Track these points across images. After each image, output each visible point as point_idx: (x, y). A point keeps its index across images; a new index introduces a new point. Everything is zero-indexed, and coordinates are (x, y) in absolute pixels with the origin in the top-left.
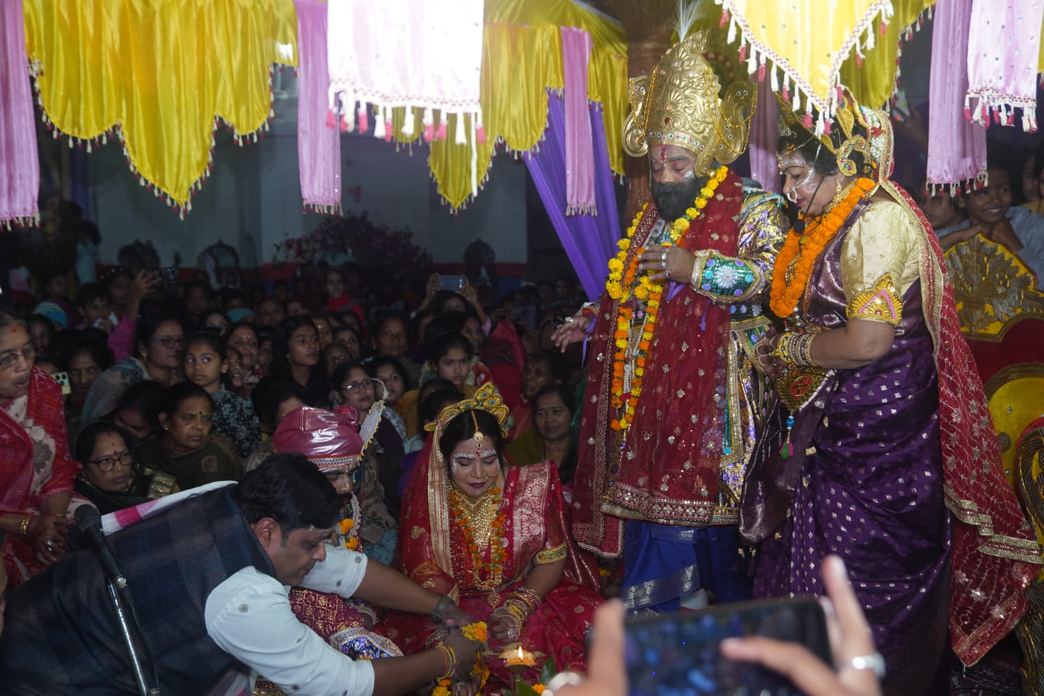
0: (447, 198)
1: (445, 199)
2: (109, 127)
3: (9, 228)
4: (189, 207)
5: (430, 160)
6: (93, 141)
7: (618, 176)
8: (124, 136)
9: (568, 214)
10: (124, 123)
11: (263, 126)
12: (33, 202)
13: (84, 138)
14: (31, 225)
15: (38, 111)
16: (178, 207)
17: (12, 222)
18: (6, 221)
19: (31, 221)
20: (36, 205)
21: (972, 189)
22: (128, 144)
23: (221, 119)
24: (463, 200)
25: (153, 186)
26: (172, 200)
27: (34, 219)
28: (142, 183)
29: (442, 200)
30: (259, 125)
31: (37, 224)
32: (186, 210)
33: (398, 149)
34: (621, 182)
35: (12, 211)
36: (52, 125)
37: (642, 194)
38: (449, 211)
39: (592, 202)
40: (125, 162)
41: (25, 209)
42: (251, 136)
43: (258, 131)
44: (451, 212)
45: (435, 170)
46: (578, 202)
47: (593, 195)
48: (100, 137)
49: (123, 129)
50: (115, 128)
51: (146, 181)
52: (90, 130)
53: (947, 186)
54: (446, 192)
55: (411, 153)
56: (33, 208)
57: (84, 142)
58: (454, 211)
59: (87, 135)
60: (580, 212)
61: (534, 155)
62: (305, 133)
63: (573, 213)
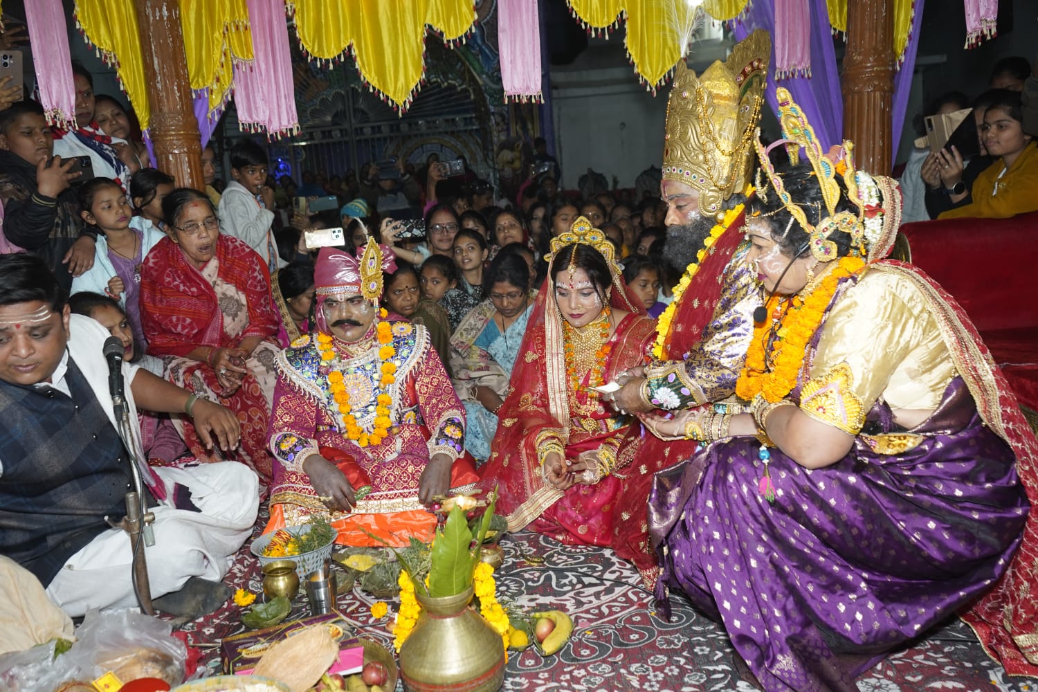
0: (645, 77)
1: (642, 78)
2: (344, 46)
3: (279, 138)
4: (408, 106)
5: (627, 41)
6: (334, 60)
7: (841, 33)
8: (355, 52)
9: (777, 78)
10: (354, 41)
11: (471, 29)
12: (293, 116)
13: (327, 56)
15: (294, 41)
16: (398, 107)
22: (358, 59)
23: (430, 27)
24: (662, 76)
25: (379, 91)
26: (392, 101)
27: (296, 129)
28: (371, 90)
29: (640, 79)
30: (466, 28)
31: (295, 132)
32: (404, 109)
33: (593, 35)
34: (844, 39)
36: (307, 52)
38: (646, 89)
39: (806, 63)
40: (357, 74)
41: (290, 124)
42: (460, 39)
43: (466, 35)
44: (649, 89)
45: (632, 51)
48: (339, 56)
49: (355, 47)
50: (350, 47)
51: (374, 88)
52: (332, 52)
54: (643, 71)
55: (607, 37)
57: (327, 61)
58: (651, 88)
59: (329, 54)
61: (739, 22)
62: (504, 30)
63: (783, 77)
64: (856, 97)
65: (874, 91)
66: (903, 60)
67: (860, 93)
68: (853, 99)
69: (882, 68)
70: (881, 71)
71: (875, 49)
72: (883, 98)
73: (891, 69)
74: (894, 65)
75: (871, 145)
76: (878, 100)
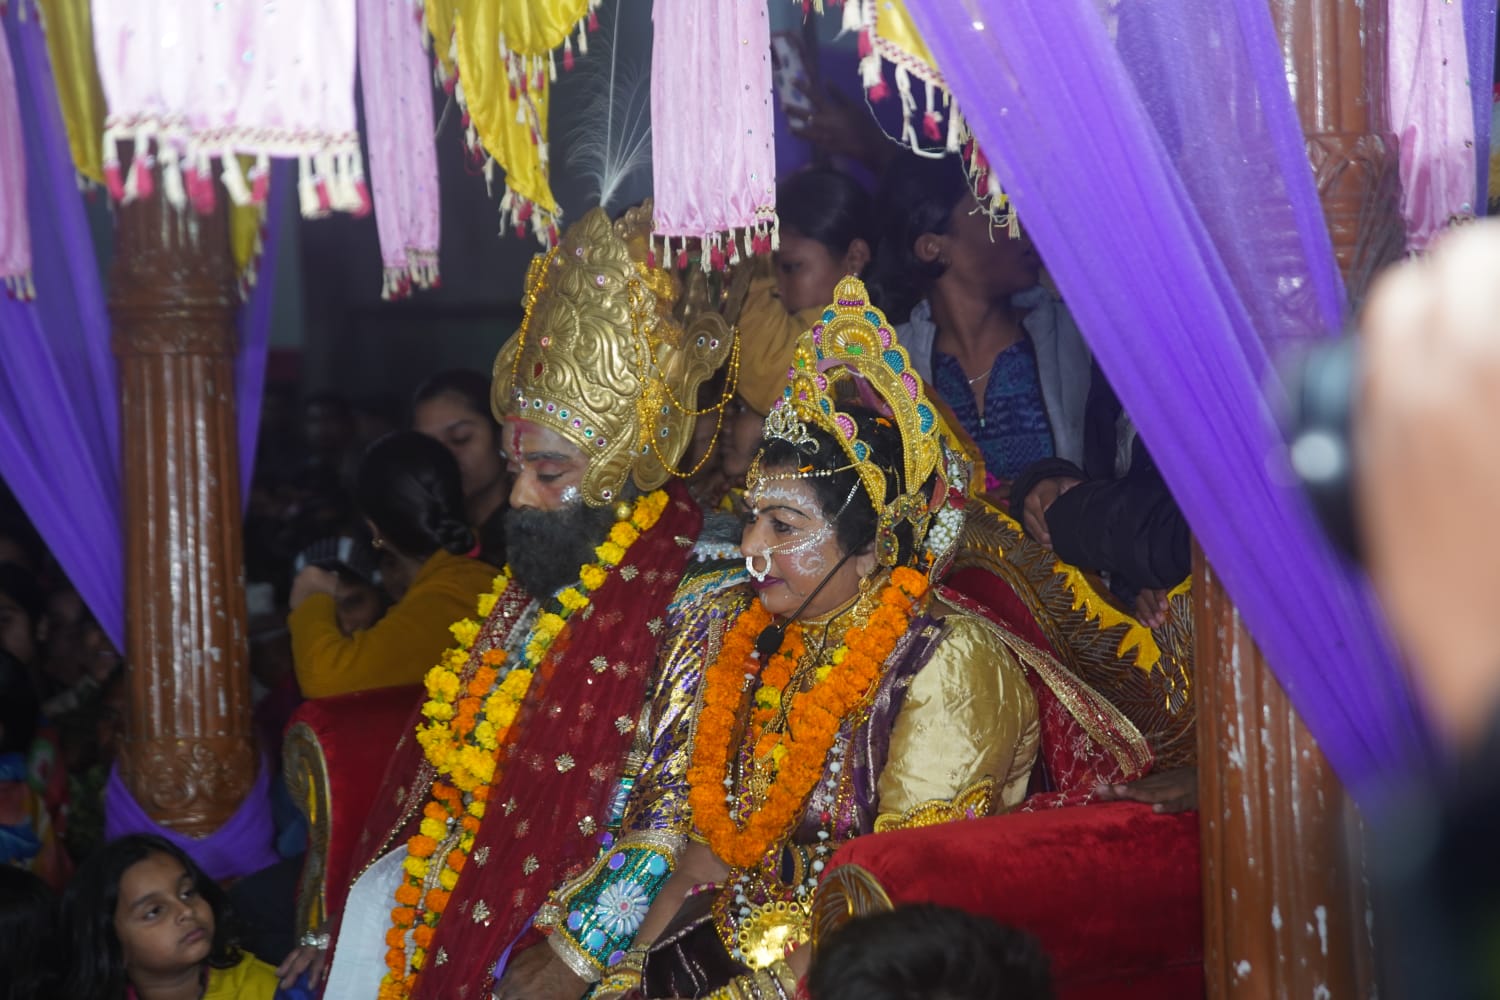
21: (742, 252)
53: (695, 244)
64: (146, 367)
65: (189, 355)
66: (253, 280)
67: (155, 357)
69: (204, 301)
70: (204, 308)
72: (210, 373)
73: (223, 301)
75: (189, 488)
76: (198, 375)
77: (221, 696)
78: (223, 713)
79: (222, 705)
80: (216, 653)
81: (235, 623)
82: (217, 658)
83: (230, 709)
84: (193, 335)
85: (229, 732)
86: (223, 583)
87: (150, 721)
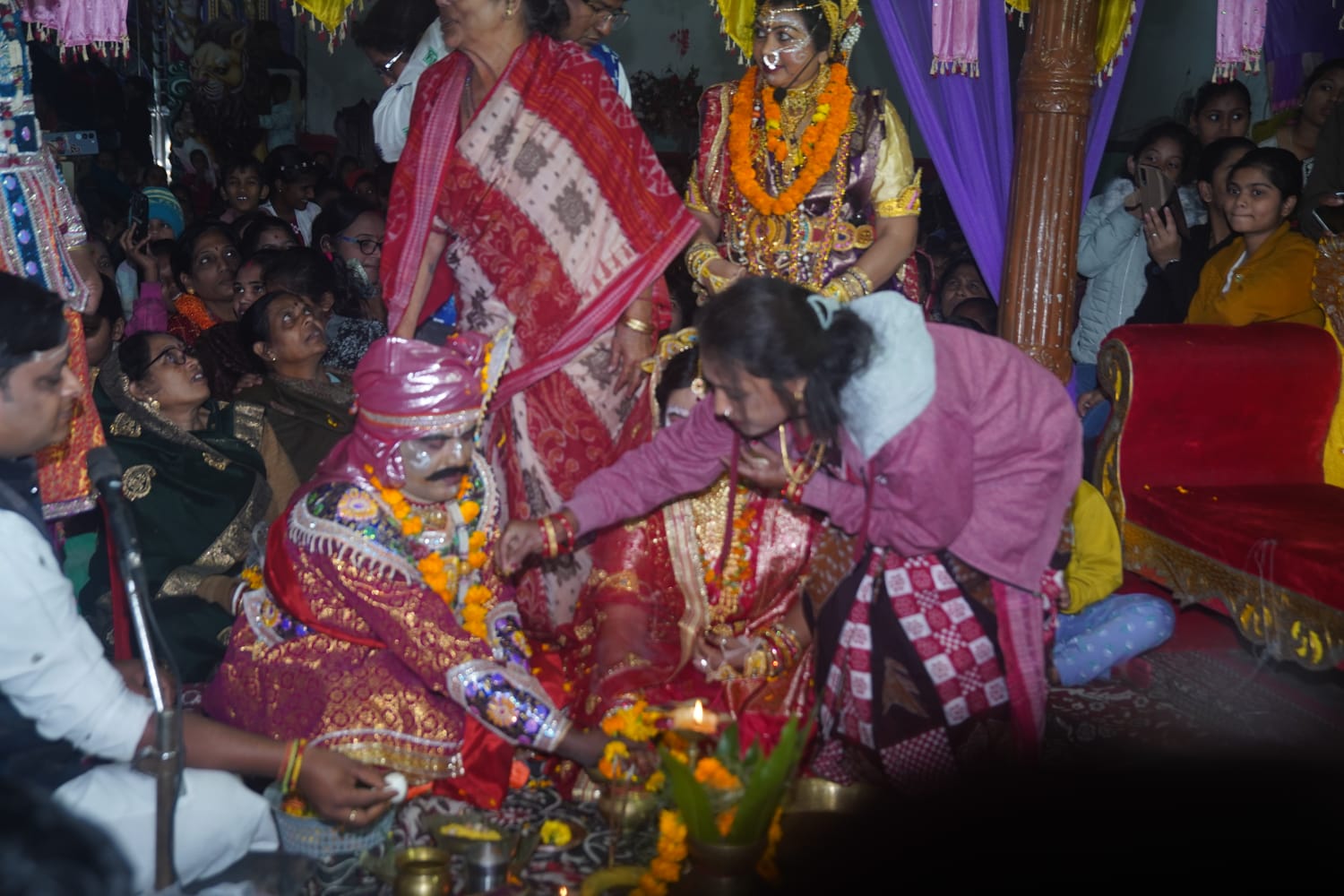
0: (736, 41)
1: (732, 41)
3: (86, 58)
4: (343, 36)
7: (1017, 13)
9: (932, 72)
12: (121, 20)
14: (117, 55)
16: (326, 33)
17: (89, 47)
18: (81, 47)
19: (117, 48)
20: (124, 24)
26: (318, 23)
27: (121, 45)
29: (728, 43)
31: (125, 52)
32: (336, 40)
34: (1021, 24)
35: (90, 34)
37: (1049, 44)
38: (737, 60)
39: (973, 54)
41: (109, 31)
44: (741, 61)
46: (951, 52)
47: (975, 42)
56: (120, 30)
58: (745, 61)
60: (954, 70)
63: (942, 71)
64: (1041, 119)
65: (1067, 114)
66: (1110, 73)
67: (1047, 113)
68: (1036, 121)
69: (1082, 81)
70: (1080, 86)
71: (1074, 50)
72: (1078, 126)
73: (1090, 82)
74: (1097, 78)
75: (1057, 195)
76: (1071, 128)
77: (1060, 323)
78: (1059, 334)
79: (1060, 329)
80: (1059, 296)
81: (1071, 281)
82: (1060, 301)
83: (1063, 332)
84: (1073, 102)
85: (1061, 346)
86: (1068, 256)
87: (1016, 334)
